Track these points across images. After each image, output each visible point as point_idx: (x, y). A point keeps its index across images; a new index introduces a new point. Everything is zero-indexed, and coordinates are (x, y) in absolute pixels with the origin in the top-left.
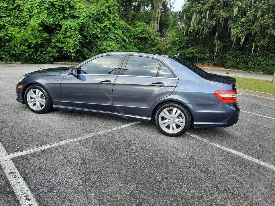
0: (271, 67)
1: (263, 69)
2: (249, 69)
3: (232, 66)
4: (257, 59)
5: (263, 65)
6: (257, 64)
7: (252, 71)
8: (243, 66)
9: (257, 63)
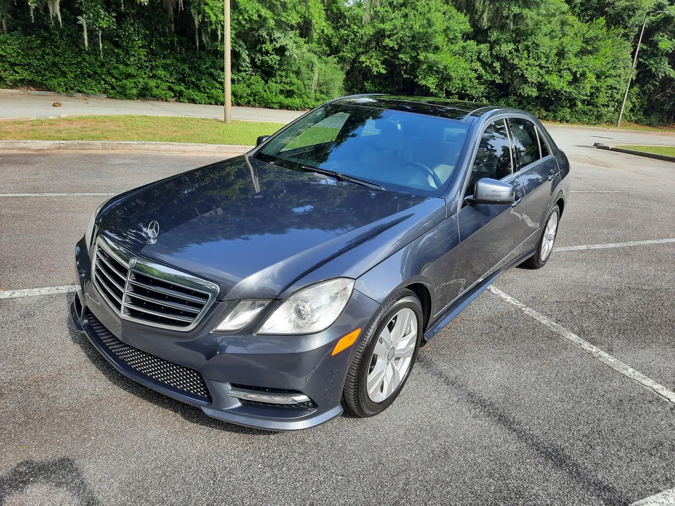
0: (124, 81)
1: (107, 86)
2: (72, 89)
3: (22, 81)
4: (84, 60)
5: (103, 77)
6: (88, 73)
7: (79, 91)
8: (55, 82)
9: (88, 70)
